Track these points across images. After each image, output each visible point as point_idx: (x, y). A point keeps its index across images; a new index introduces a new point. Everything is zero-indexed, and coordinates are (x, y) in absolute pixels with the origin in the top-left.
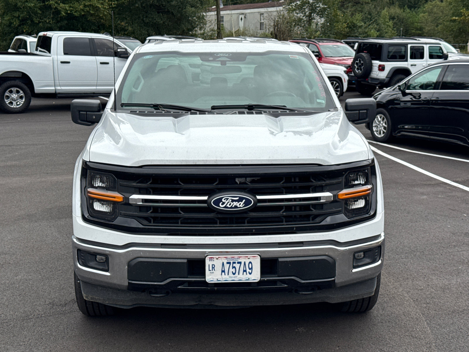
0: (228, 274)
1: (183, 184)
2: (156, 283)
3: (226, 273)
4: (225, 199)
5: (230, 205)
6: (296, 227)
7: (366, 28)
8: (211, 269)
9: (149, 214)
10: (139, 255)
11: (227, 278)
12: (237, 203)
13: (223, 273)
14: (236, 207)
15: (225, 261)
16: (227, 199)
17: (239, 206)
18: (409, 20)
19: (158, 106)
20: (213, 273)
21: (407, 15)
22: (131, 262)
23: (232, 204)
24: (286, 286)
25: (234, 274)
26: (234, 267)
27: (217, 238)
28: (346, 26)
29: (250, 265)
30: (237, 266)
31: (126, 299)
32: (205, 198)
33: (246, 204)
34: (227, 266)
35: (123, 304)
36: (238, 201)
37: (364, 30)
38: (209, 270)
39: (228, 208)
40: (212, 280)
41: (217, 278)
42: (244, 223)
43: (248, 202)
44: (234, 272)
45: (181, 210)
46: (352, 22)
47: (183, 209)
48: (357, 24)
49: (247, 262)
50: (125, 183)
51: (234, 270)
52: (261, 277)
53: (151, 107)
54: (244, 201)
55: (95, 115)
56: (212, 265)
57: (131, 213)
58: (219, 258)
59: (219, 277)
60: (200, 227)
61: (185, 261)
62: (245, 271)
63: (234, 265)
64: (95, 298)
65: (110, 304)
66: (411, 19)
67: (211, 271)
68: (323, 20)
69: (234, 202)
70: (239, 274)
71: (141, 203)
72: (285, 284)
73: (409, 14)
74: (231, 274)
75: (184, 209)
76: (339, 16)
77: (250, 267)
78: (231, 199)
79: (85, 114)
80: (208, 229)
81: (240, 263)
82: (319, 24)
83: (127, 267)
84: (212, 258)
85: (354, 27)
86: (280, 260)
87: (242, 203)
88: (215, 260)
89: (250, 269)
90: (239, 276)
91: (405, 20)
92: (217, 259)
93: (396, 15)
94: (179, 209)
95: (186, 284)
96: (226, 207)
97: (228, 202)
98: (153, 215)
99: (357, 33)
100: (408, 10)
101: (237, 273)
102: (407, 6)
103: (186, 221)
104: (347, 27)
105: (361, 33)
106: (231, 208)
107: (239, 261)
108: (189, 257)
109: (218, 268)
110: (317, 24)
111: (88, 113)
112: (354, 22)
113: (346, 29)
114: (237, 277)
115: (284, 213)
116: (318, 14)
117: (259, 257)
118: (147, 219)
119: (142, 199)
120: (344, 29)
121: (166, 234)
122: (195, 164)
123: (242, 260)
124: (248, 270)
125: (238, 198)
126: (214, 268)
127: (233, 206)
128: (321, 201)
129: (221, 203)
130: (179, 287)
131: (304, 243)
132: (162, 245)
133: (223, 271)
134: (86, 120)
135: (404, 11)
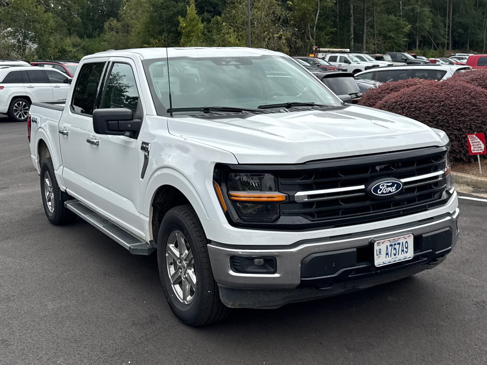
0: (391, 256)
1: (343, 176)
2: (329, 276)
3: (390, 256)
4: (381, 186)
5: (385, 191)
6: (428, 204)
7: (75, 53)
8: (378, 254)
9: (313, 209)
10: (313, 251)
11: (390, 260)
12: (390, 188)
13: (387, 256)
14: (390, 192)
15: (389, 244)
16: (383, 185)
17: (392, 191)
18: (90, 48)
19: (210, 109)
20: (380, 257)
21: (88, 44)
22: (305, 259)
23: (387, 189)
24: (426, 259)
25: (395, 255)
26: (395, 249)
27: (376, 224)
28: (58, 50)
29: (406, 244)
30: (397, 247)
31: (278, 299)
32: (363, 187)
33: (397, 188)
34: (390, 248)
35: (275, 304)
36: (391, 186)
37: (74, 55)
38: (377, 255)
39: (384, 193)
40: (379, 264)
41: (383, 261)
42: (390, 207)
43: (398, 186)
44: (395, 254)
45: (341, 202)
46: (62, 48)
47: (343, 200)
48: (67, 49)
49: (404, 241)
50: (288, 181)
51: (394, 252)
52: (414, 253)
53: (201, 111)
54: (396, 185)
55: (130, 123)
56: (379, 249)
57: (296, 211)
58: (384, 242)
59: (384, 260)
60: (360, 216)
61: (355, 250)
62: (403, 251)
63: (395, 246)
64: (244, 304)
65: (260, 307)
66: (91, 47)
67: (379, 256)
68: (35, 46)
69: (389, 188)
70: (398, 255)
71: (307, 200)
72: (425, 257)
73: (89, 43)
74: (393, 255)
75: (345, 200)
76: (51, 41)
77: (406, 247)
78: (386, 185)
79: (116, 123)
80: (368, 216)
81: (399, 244)
82: (32, 49)
83: (300, 265)
84: (379, 243)
85: (64, 52)
86: (424, 236)
87: (394, 188)
88: (381, 244)
89: (406, 248)
90: (399, 257)
91: (85, 48)
92: (383, 243)
93: (78, 43)
94: (340, 201)
95: (354, 272)
96: (382, 193)
97: (384, 188)
98: (317, 210)
99: (68, 57)
100: (87, 40)
101: (397, 254)
102: (86, 36)
103: (346, 212)
104: (58, 52)
105: (72, 57)
106: (387, 193)
107: (399, 242)
108: (358, 246)
109: (384, 252)
110: (31, 49)
111: (119, 122)
112: (64, 47)
113: (58, 54)
114: (397, 257)
115: (417, 193)
116: (30, 40)
117: (413, 236)
118: (311, 215)
119: (308, 195)
120: (56, 54)
121: (333, 226)
122: (353, 155)
123: (400, 241)
124: (405, 250)
125: (391, 184)
126: (380, 252)
127: (388, 192)
128: (439, 179)
129: (379, 189)
130: (350, 276)
131: (434, 218)
132: (331, 237)
133: (387, 254)
134: (118, 129)
135: (84, 40)
